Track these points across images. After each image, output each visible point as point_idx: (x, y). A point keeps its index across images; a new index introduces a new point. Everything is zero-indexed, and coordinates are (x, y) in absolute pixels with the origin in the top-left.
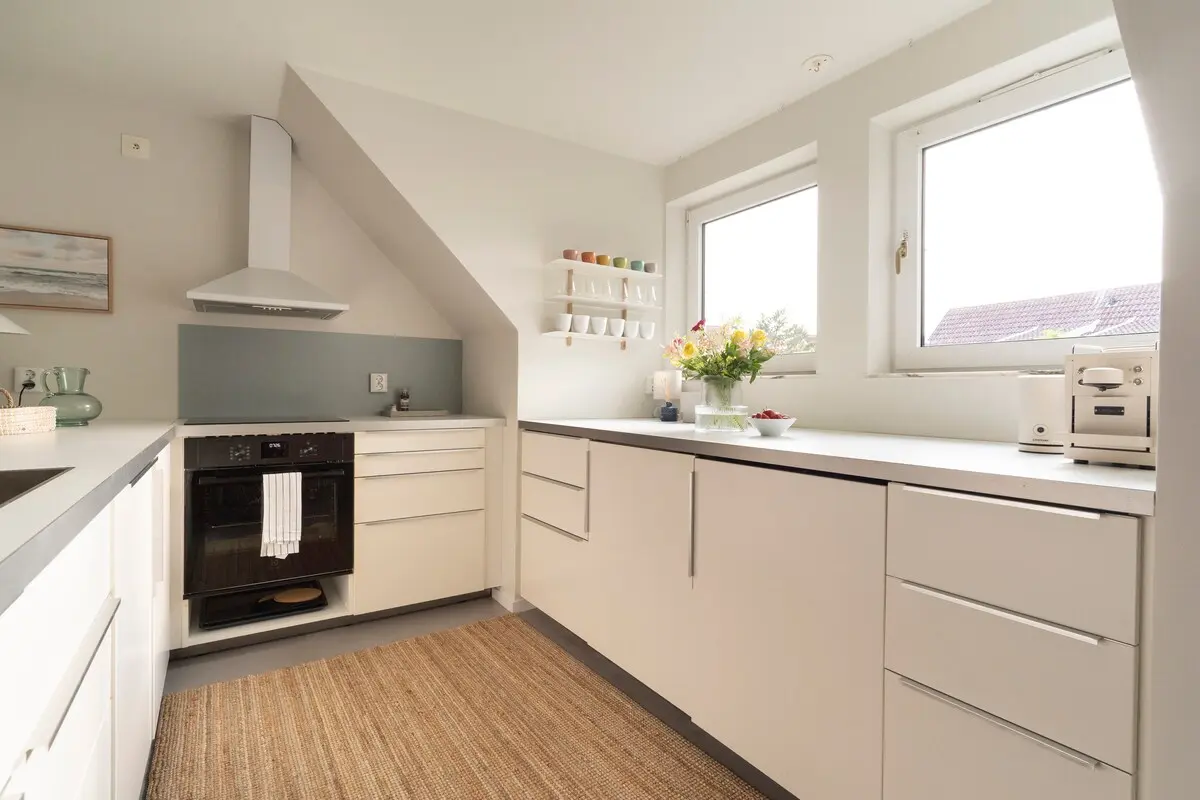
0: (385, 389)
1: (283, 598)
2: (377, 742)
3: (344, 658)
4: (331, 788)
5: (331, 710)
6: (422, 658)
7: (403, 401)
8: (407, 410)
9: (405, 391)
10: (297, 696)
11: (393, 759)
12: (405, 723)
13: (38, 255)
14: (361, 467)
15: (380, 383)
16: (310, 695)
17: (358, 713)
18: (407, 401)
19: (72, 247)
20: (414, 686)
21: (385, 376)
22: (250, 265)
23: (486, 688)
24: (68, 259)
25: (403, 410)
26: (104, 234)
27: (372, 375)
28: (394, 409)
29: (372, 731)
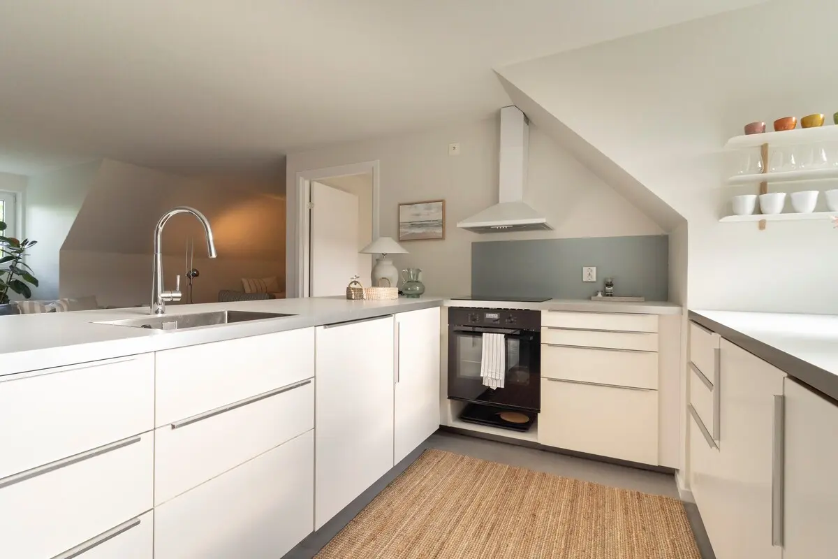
0: (594, 279)
1: (506, 417)
2: (484, 536)
3: (520, 470)
4: (437, 545)
5: (482, 499)
6: (566, 496)
7: (607, 288)
8: (611, 296)
9: (609, 281)
10: (475, 480)
11: (481, 553)
12: (511, 535)
13: (418, 215)
14: (546, 337)
15: (590, 274)
16: (482, 483)
17: (493, 509)
18: (611, 288)
19: (429, 209)
20: (541, 514)
21: (594, 269)
22: (500, 202)
23: (590, 548)
24: (428, 215)
25: (608, 296)
26: (441, 198)
27: (584, 268)
28: (600, 295)
29: (488, 527)
